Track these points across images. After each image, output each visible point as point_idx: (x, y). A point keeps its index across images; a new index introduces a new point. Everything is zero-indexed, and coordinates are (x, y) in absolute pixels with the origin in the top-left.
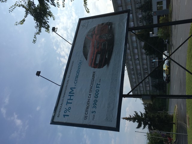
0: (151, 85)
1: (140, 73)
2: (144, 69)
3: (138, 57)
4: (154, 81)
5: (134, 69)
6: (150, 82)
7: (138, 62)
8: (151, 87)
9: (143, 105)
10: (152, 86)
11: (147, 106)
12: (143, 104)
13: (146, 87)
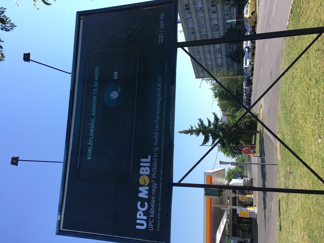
0: (224, 54)
1: (206, 35)
2: (212, 28)
3: (201, 6)
4: (229, 48)
5: (196, 28)
6: (223, 49)
7: (202, 15)
8: (224, 58)
9: (211, 90)
10: (227, 56)
11: (218, 91)
12: (212, 88)
13: (216, 58)
